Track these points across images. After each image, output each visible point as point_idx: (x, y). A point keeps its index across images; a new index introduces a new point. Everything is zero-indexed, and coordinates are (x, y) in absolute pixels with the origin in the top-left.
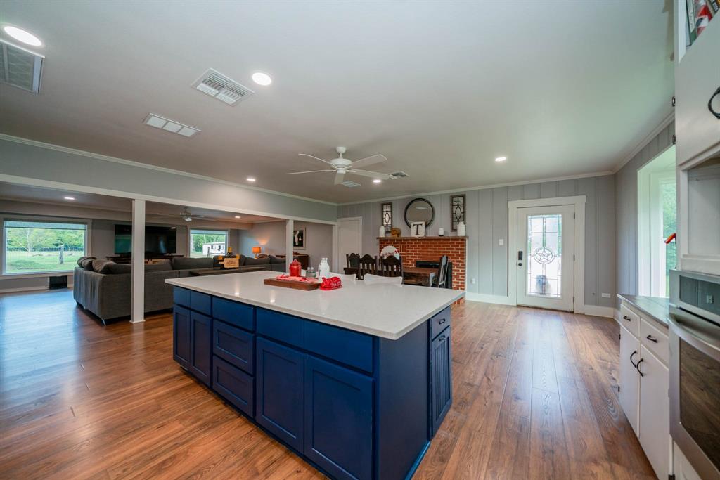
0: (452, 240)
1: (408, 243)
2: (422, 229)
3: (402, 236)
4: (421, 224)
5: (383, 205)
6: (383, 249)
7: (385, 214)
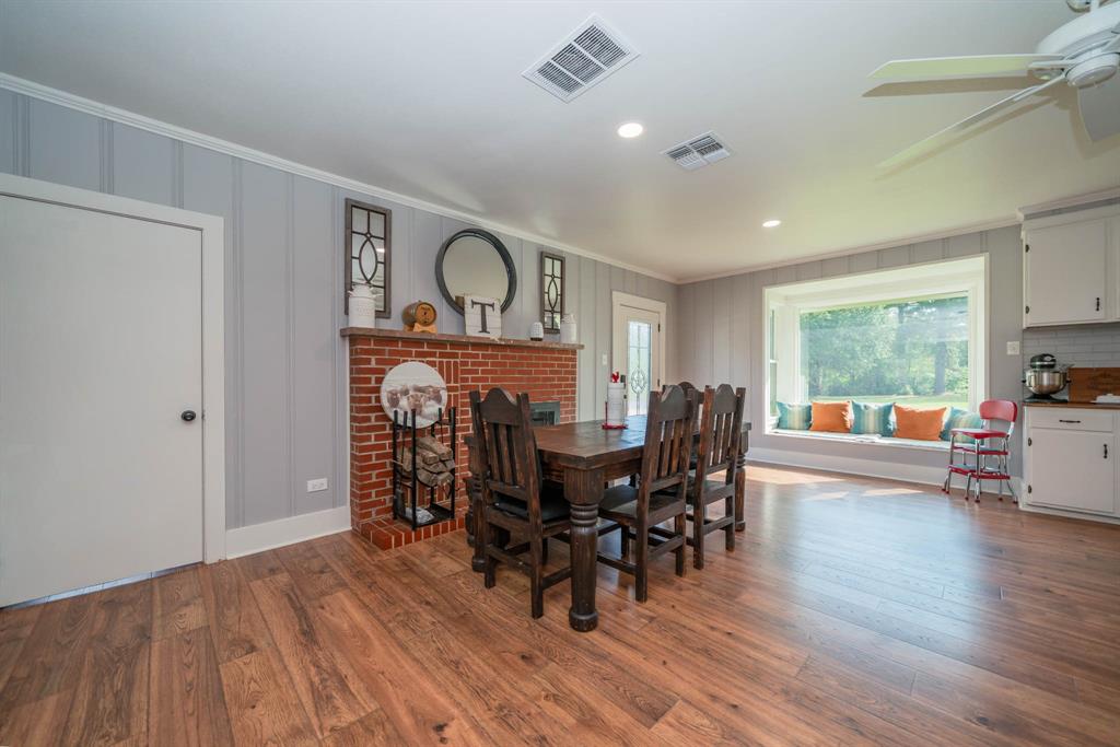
0: (559, 351)
1: (463, 355)
2: (494, 318)
3: (434, 330)
4: (492, 306)
5: (352, 206)
6: (383, 372)
7: (357, 241)
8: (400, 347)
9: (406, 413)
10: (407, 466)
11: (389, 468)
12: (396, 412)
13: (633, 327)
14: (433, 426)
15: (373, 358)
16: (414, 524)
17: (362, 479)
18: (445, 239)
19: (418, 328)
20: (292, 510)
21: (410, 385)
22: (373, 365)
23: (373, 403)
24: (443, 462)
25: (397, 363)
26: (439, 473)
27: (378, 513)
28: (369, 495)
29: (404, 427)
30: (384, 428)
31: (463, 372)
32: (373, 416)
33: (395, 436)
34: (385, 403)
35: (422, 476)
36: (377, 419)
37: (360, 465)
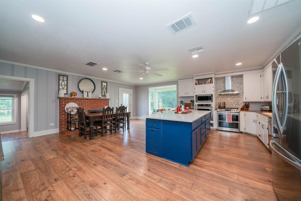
0: (105, 100)
1: (83, 101)
2: (90, 94)
3: (77, 97)
4: (90, 92)
5: (59, 75)
6: (66, 104)
7: (61, 82)
8: (69, 100)
9: (69, 112)
10: (69, 120)
11: (67, 121)
12: (68, 112)
13: (124, 94)
14: (76, 114)
15: (64, 102)
16: (70, 130)
17: (61, 123)
18: (80, 80)
19: (73, 97)
20: (47, 129)
21: (71, 106)
22: (64, 103)
23: (64, 110)
24: (77, 120)
25: (69, 103)
26: (76, 121)
27: (64, 129)
28: (62, 126)
29: (69, 114)
30: (66, 114)
31: (83, 104)
32: (63, 112)
33: (68, 116)
34: (66, 110)
35: (72, 122)
36: (64, 113)
37: (61, 121)
